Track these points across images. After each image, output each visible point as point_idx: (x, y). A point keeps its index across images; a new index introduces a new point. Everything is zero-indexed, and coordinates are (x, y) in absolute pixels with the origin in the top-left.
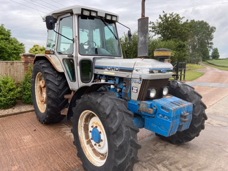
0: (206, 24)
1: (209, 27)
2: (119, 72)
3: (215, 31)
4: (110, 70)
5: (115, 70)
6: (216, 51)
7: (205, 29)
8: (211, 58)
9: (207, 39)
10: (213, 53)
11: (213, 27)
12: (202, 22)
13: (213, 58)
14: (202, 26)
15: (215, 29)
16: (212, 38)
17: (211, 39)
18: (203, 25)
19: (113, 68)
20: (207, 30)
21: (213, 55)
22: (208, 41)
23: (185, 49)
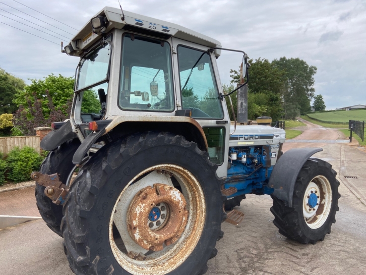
0: (303, 63)
1: (307, 66)
2: (259, 140)
3: (315, 72)
4: (248, 139)
5: (254, 138)
6: (319, 99)
7: (301, 70)
8: (313, 110)
9: (306, 84)
10: (316, 103)
11: (312, 67)
12: (297, 60)
13: (316, 110)
14: (298, 66)
15: (316, 69)
16: (313, 83)
17: (311, 83)
18: (299, 64)
19: (251, 137)
20: (304, 71)
21: (316, 106)
22: (307, 87)
23: (278, 103)
